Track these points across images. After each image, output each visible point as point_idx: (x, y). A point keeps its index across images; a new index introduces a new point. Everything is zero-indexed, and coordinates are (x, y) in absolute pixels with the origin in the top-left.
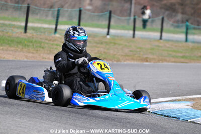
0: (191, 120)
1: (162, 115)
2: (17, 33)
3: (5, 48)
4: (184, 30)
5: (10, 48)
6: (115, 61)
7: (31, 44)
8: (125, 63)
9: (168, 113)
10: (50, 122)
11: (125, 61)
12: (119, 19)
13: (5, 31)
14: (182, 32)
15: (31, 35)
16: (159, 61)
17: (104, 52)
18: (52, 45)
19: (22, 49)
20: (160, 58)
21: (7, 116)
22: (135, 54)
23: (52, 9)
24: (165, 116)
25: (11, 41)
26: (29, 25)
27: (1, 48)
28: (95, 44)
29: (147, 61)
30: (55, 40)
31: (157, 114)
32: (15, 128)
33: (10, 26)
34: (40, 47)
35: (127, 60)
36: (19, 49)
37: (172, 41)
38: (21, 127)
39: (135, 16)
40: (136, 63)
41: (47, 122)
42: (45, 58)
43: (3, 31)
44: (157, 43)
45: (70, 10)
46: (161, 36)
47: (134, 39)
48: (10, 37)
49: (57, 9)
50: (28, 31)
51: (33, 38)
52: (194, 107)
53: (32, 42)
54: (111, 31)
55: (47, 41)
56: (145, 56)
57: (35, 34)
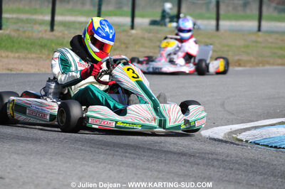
1: (267, 146)
2: (41, 31)
3: (22, 55)
5: (29, 56)
9: (275, 142)
10: (97, 163)
13: (21, 29)
15: (60, 34)
16: (258, 64)
19: (49, 55)
20: (260, 59)
21: (32, 157)
24: (271, 147)
25: (31, 44)
26: (58, 18)
27: (17, 55)
29: (240, 65)
31: (258, 144)
32: (43, 176)
33: (28, 21)
36: (44, 56)
37: (277, 32)
38: (53, 173)
41: (91, 164)
43: (18, 30)
44: (254, 38)
46: (260, 26)
47: (217, 33)
48: (29, 38)
50: (55, 28)
51: (64, 38)
53: (62, 44)
56: (237, 58)
57: (66, 32)
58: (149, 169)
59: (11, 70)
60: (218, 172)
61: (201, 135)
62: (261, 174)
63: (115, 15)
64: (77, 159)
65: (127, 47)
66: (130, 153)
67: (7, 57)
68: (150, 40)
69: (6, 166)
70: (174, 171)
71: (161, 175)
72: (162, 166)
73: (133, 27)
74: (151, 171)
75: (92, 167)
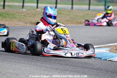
0: (109, 59)
4: (104, 3)
7: (8, 16)
8: (67, 25)
11: (67, 24)
14: (102, 5)
15: (7, 10)
18: (21, 16)
19: (2, 19)
22: (73, 20)
29: (81, 24)
30: (23, 13)
34: (13, 17)
35: (68, 23)
38: (2, 68)
42: (17, 24)
44: (87, 12)
46: (89, 8)
50: (5, 8)
51: (9, 12)
52: (110, 51)
53: (8, 14)
55: (18, 14)
56: (80, 21)
57: (10, 9)
58: (42, 66)
60: (71, 67)
62: (88, 68)
64: (13, 62)
65: (35, 16)
66: (35, 60)
70: (53, 67)
71: (47, 69)
72: (48, 65)
73: (37, 7)
74: (43, 67)
75: (19, 65)
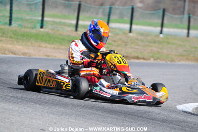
2: (68, 31)
3: (56, 46)
6: (169, 61)
12: (172, 17)
17: (158, 52)
23: (103, 7)
25: (62, 39)
27: (53, 46)
28: (147, 43)
33: (60, 23)
39: (189, 14)
40: (190, 63)
43: (54, 29)
45: (121, 7)
47: (188, 39)
48: (60, 35)
49: (109, 7)
54: (165, 30)
59: (48, 56)
61: (177, 109)
63: (119, 22)
67: (46, 47)
68: (142, 41)
69: (46, 122)
